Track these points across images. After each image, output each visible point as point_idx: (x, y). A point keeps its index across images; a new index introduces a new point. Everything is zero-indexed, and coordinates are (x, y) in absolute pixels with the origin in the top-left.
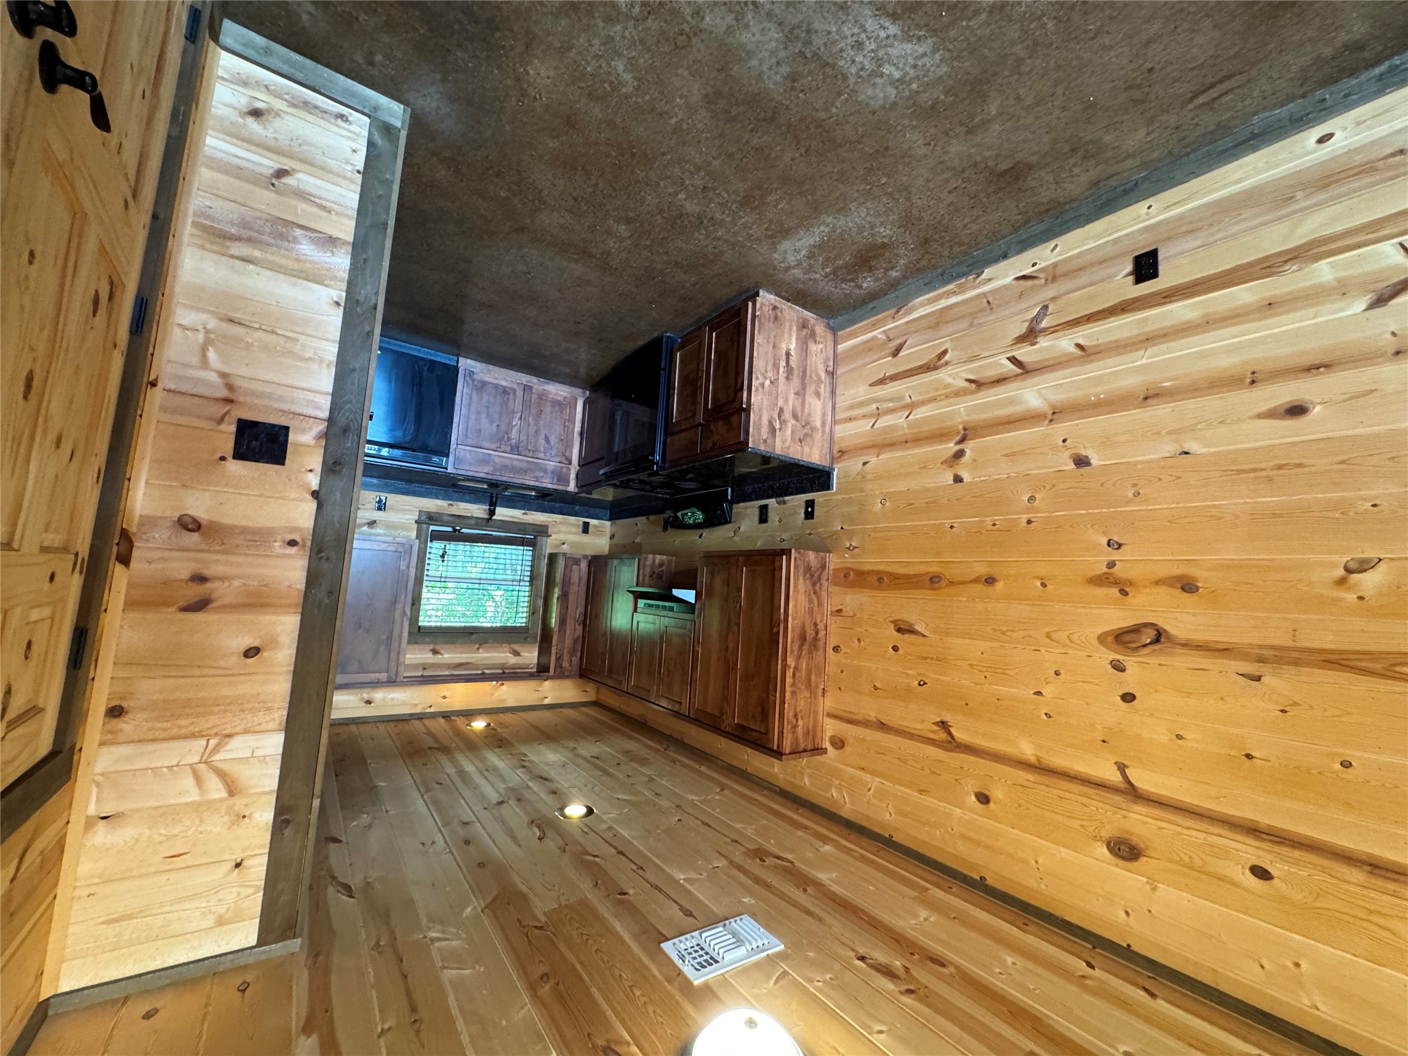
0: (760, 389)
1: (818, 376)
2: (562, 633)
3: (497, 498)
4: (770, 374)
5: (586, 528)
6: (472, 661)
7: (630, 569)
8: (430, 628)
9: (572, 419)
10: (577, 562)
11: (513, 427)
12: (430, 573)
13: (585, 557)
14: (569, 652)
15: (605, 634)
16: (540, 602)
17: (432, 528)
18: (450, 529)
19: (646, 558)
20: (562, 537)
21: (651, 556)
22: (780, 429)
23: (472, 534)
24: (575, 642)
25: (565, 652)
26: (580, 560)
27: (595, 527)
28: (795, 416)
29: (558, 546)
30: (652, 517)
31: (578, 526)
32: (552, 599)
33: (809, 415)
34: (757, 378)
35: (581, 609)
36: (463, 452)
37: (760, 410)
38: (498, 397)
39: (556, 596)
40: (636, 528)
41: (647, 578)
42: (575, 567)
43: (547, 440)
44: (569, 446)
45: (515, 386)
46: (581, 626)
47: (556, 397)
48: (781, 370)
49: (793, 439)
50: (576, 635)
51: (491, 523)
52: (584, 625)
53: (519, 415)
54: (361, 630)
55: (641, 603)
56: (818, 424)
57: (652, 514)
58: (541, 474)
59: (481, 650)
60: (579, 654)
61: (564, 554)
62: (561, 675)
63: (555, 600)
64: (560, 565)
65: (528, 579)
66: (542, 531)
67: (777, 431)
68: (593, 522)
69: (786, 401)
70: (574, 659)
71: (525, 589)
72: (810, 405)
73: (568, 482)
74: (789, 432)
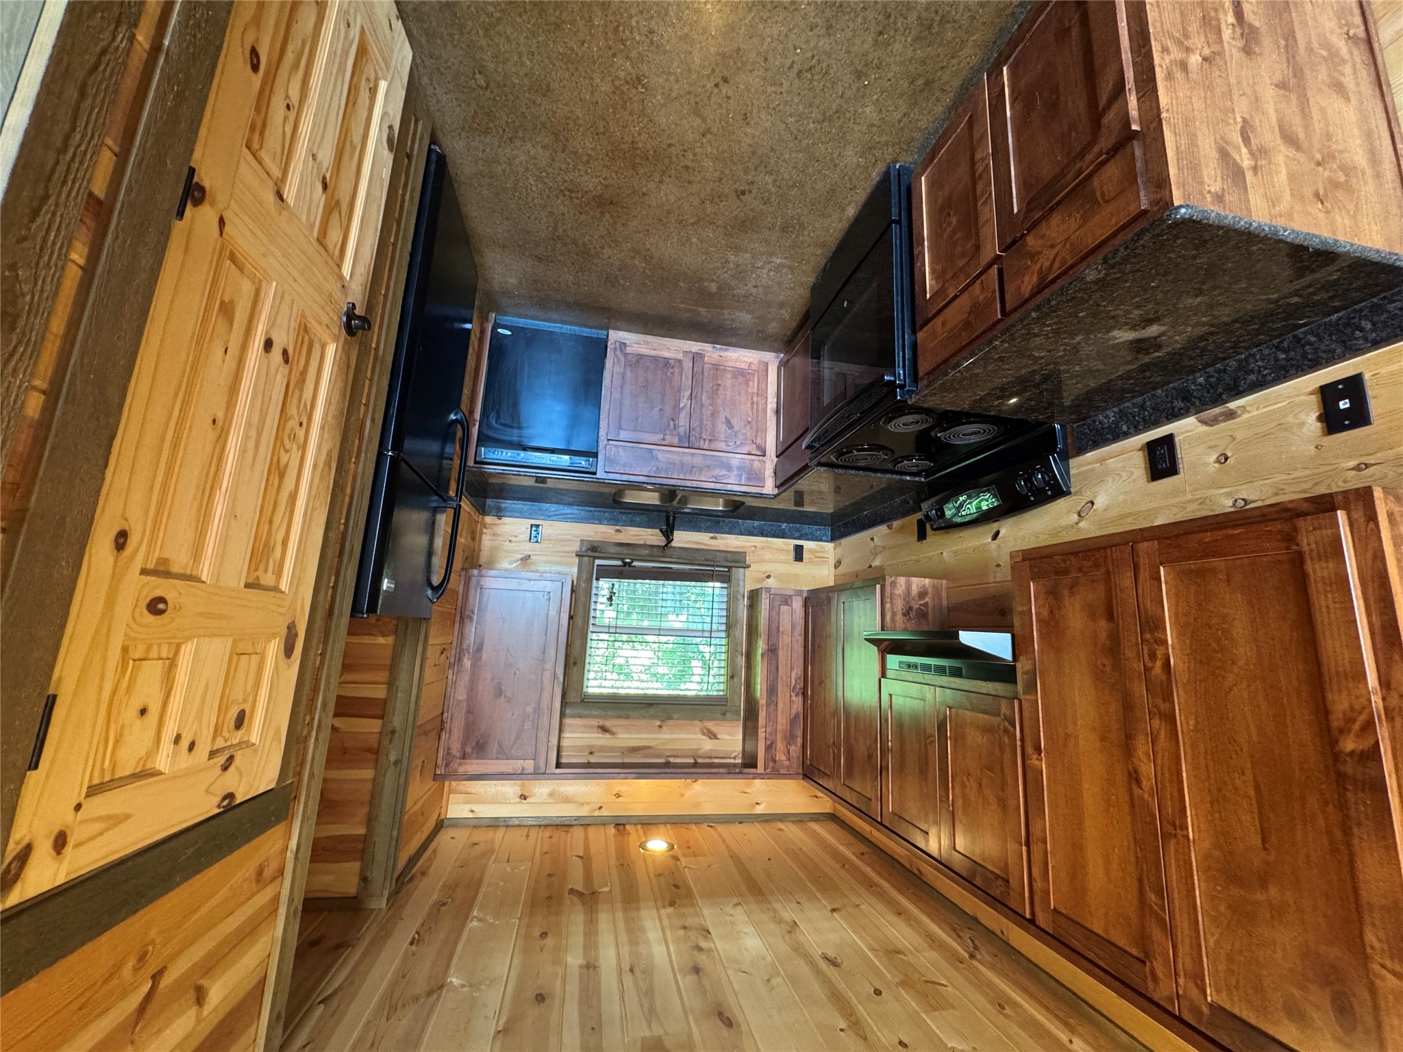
0: (1179, 75)
1: (1326, 45)
2: (772, 707)
3: (674, 517)
4: (1197, 41)
5: (799, 554)
6: (653, 744)
7: (868, 605)
8: (601, 696)
9: (762, 393)
10: (786, 600)
11: (680, 410)
12: (597, 622)
13: (799, 593)
14: (785, 738)
15: (835, 713)
16: (742, 661)
17: (598, 562)
18: (619, 563)
19: (894, 584)
20: (767, 568)
21: (902, 581)
22: (1255, 169)
23: (646, 567)
24: (793, 721)
25: (779, 736)
26: (791, 596)
27: (812, 551)
28: (1290, 139)
29: (761, 580)
30: (896, 524)
31: (788, 551)
32: (756, 656)
33: (1329, 136)
34: (1165, 50)
35: (798, 671)
36: (614, 449)
37: (1188, 121)
38: (660, 372)
39: (760, 651)
40: (872, 544)
41: (899, 617)
42: (784, 608)
43: (729, 423)
44: (761, 430)
45: (680, 356)
46: (800, 698)
47: (738, 365)
48: (1227, 33)
49: (1297, 195)
50: (794, 711)
51: (668, 552)
52: (804, 694)
53: (688, 393)
54: (502, 699)
55: (893, 660)
56: (1360, 159)
57: (895, 518)
58: (724, 472)
59: (665, 729)
60: (799, 741)
61: (768, 590)
62: (775, 772)
63: (759, 658)
64: (764, 604)
65: (724, 627)
66: (738, 560)
67: (1249, 176)
68: (808, 545)
69: (1257, 101)
70: (793, 748)
71: (721, 641)
72: (1323, 111)
73: (763, 480)
74: (1282, 177)
